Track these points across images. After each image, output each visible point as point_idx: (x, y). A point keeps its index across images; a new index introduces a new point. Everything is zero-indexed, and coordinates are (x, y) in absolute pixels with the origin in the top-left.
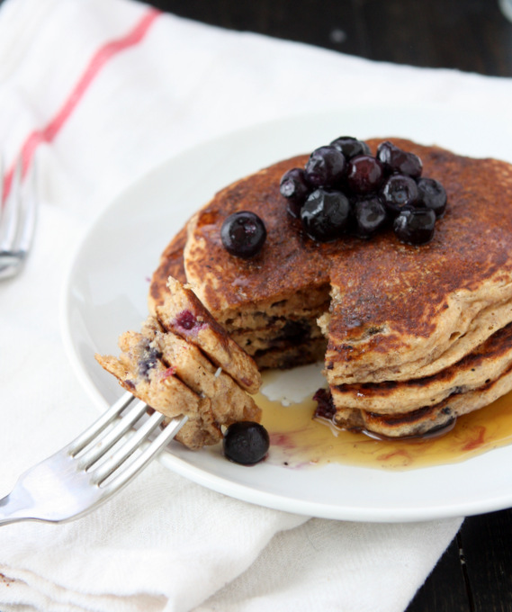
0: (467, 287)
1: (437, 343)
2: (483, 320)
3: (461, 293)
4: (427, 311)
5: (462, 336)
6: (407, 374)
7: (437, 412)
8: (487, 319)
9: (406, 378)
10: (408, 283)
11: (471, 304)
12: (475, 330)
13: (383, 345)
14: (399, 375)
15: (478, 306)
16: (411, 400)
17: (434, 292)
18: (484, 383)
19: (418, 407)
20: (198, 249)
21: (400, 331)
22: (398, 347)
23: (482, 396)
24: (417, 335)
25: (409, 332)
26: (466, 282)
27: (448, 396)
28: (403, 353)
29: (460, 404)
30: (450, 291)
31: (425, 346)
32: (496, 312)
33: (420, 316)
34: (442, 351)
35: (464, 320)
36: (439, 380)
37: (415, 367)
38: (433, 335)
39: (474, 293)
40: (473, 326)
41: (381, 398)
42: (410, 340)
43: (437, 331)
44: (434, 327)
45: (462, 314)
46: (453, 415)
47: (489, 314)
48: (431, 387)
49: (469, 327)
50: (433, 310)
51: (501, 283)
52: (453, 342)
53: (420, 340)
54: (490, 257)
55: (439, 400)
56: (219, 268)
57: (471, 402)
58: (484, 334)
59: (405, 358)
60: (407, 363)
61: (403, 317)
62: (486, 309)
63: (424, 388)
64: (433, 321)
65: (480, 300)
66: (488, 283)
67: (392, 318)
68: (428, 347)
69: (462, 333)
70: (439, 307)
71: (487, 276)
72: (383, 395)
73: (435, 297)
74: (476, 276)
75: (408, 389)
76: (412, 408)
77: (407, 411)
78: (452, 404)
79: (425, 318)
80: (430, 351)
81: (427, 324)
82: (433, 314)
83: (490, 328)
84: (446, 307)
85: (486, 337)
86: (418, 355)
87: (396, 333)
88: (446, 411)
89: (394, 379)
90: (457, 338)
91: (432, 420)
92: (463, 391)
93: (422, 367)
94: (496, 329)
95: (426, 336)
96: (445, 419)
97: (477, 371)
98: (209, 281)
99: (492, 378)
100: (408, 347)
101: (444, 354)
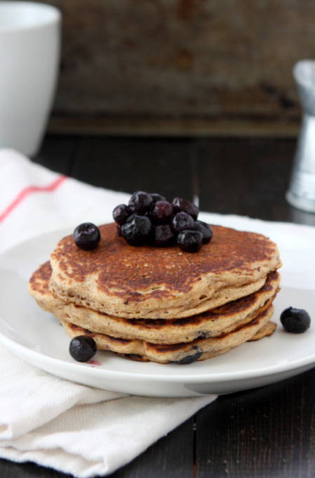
0: (214, 272)
1: (192, 298)
2: (222, 293)
3: (210, 274)
4: (188, 280)
5: (209, 300)
6: (172, 314)
7: (190, 347)
8: (225, 293)
9: (171, 317)
10: (180, 267)
11: (216, 282)
12: (217, 298)
13: (159, 295)
14: (167, 314)
15: (220, 284)
16: (173, 334)
17: (194, 272)
18: (220, 333)
19: (178, 342)
20: (59, 249)
21: (171, 288)
22: (168, 296)
23: (219, 341)
24: (180, 291)
25: (175, 290)
26: (214, 270)
27: (197, 337)
28: (170, 300)
29: (204, 344)
30: (204, 273)
31: (184, 298)
32: (231, 290)
33: (183, 282)
34: (195, 304)
35: (210, 289)
36: (192, 323)
37: (177, 310)
38: (190, 292)
39: (218, 275)
40: (216, 295)
41: (155, 330)
42: (176, 293)
43: (192, 290)
44: (191, 288)
45: (209, 286)
46: (199, 350)
47: (227, 290)
48: (186, 327)
49: (213, 295)
50: (192, 280)
51: (235, 274)
52: (202, 300)
53: (181, 294)
54: (232, 262)
55: (191, 339)
56: (70, 255)
57: (211, 344)
58: (222, 301)
59: (171, 303)
60: (173, 307)
61: (174, 282)
62: (225, 287)
63: (182, 327)
64: (191, 285)
65: (222, 281)
66: (227, 272)
67: (167, 282)
68: (186, 299)
69: (208, 297)
70: (195, 279)
71: (229, 270)
72: (156, 328)
73: (194, 274)
74: (221, 268)
75: (172, 327)
76: (174, 341)
77: (170, 343)
78: (199, 344)
79: (186, 283)
80: (187, 302)
81: (187, 286)
82: (192, 282)
83: (226, 298)
84: (200, 279)
85: (223, 303)
86: (180, 303)
87: (168, 290)
88: (195, 348)
89: (164, 318)
90: (205, 299)
91: (185, 351)
92: (207, 336)
93: (181, 312)
94: (230, 299)
95: (185, 292)
96: (193, 352)
97: (215, 322)
98: (63, 260)
99: (226, 331)
100: (174, 297)
101: (196, 306)
